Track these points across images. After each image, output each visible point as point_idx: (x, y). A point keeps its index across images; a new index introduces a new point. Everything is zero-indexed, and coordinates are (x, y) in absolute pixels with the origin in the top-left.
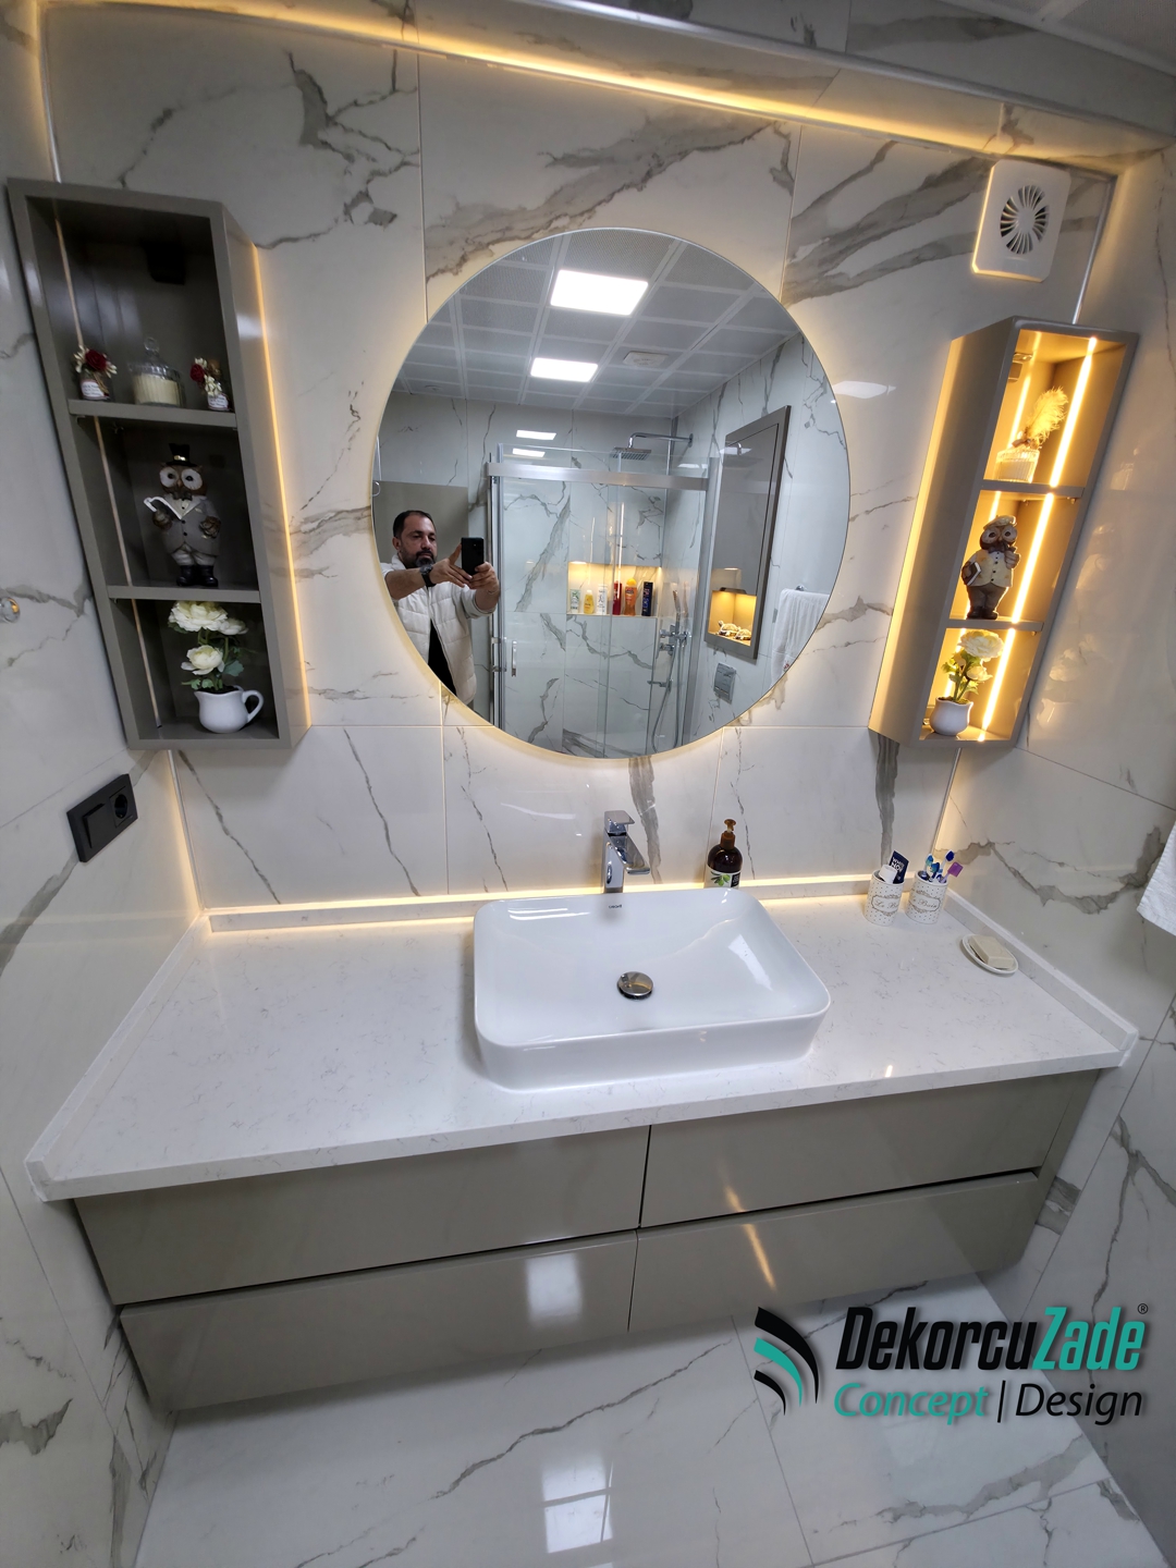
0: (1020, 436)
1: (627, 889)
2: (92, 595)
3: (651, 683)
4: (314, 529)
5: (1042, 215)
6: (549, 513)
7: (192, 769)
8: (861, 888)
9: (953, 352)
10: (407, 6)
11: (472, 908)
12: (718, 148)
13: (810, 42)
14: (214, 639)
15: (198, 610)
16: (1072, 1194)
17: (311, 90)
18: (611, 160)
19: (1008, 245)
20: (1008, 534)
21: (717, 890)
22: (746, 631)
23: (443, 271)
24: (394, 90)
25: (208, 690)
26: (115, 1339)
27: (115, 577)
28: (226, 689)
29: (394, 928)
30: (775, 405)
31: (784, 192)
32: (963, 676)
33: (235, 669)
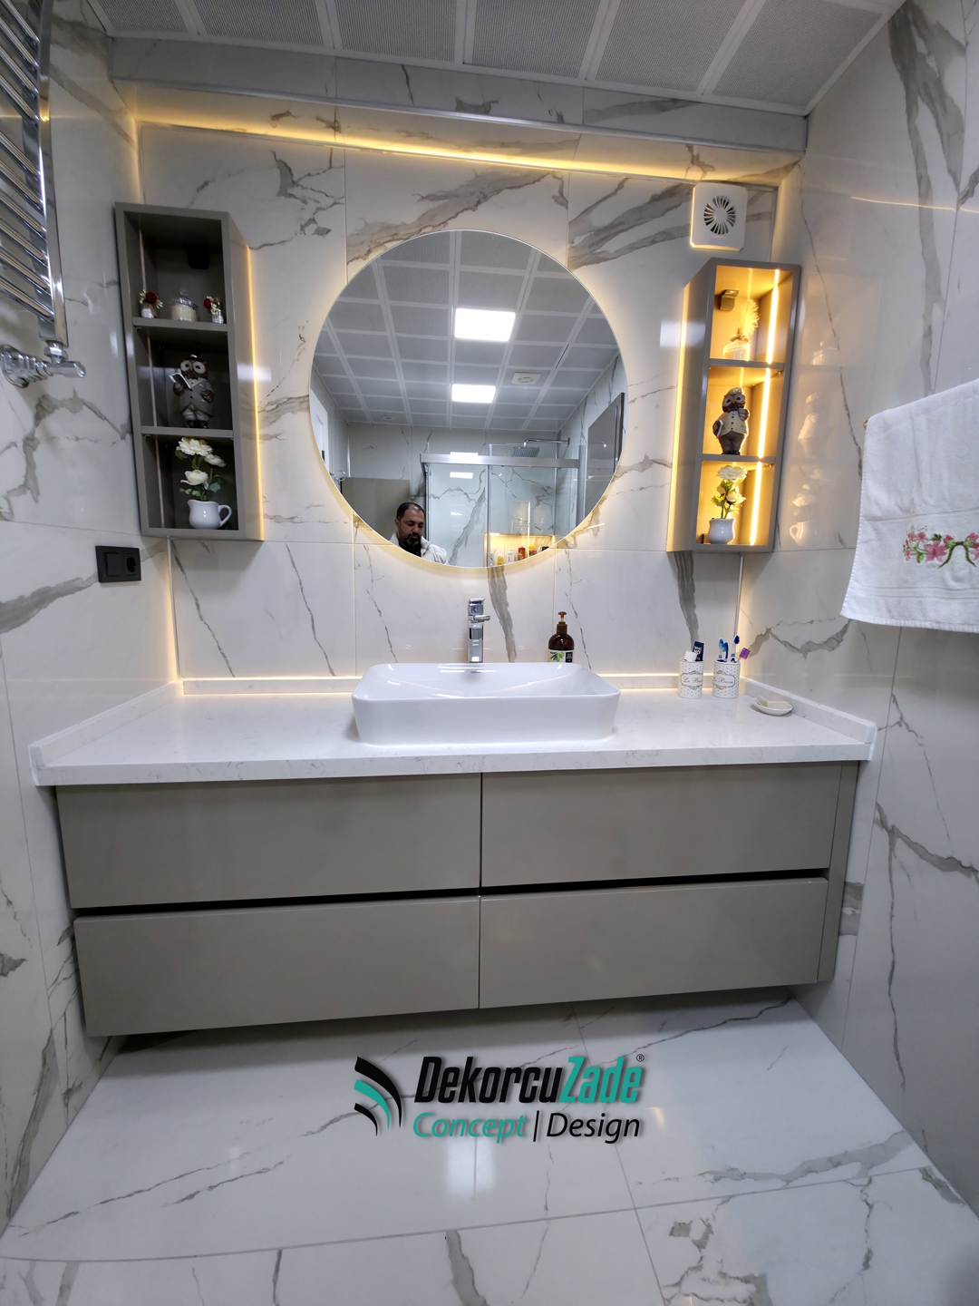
0: (735, 335)
1: (484, 664)
2: (132, 433)
4: (273, 410)
5: (731, 212)
6: (470, 500)
7: (182, 570)
9: (686, 293)
10: (336, 121)
12: (520, 187)
13: (561, 120)
15: (194, 442)
16: (859, 890)
17: (285, 169)
18: (456, 196)
19: (712, 230)
20: (739, 399)
23: (357, 258)
24: (331, 167)
25: (195, 497)
26: (67, 943)
27: (147, 421)
28: (208, 500)
29: (315, 696)
30: (616, 394)
31: (564, 208)
32: (725, 501)
33: (216, 487)
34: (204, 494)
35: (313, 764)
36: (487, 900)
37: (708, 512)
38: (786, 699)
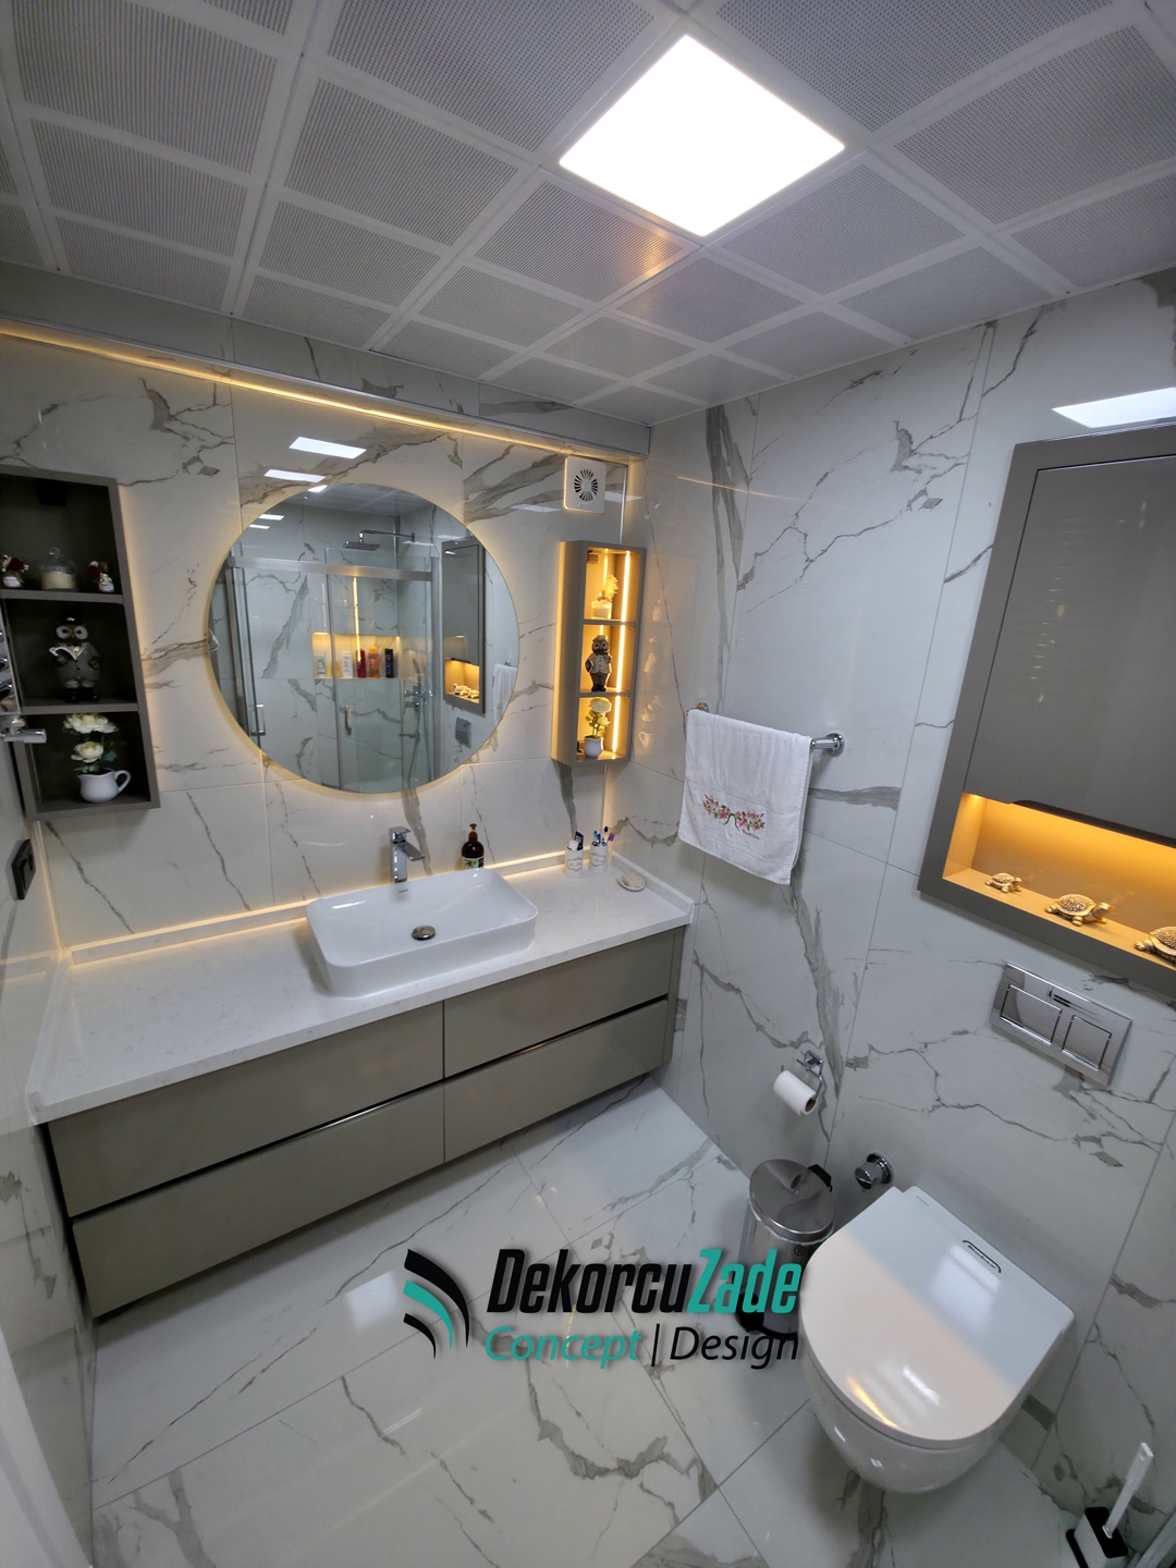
0: (600, 595)
1: (408, 881)
3: (402, 735)
4: (163, 656)
5: (595, 484)
6: (287, 590)
7: (57, 835)
8: (561, 860)
9: (562, 548)
11: (300, 911)
12: (417, 444)
13: (461, 411)
14: (95, 737)
15: (89, 719)
17: (159, 400)
19: (581, 497)
20: (606, 645)
21: (469, 870)
22: (474, 691)
23: (252, 501)
24: (215, 404)
25: (93, 773)
28: (101, 771)
29: (235, 936)
31: (458, 467)
32: (595, 722)
33: (112, 756)
34: (101, 767)
35: (310, 1031)
36: (448, 1086)
37: (585, 730)
38: (639, 875)
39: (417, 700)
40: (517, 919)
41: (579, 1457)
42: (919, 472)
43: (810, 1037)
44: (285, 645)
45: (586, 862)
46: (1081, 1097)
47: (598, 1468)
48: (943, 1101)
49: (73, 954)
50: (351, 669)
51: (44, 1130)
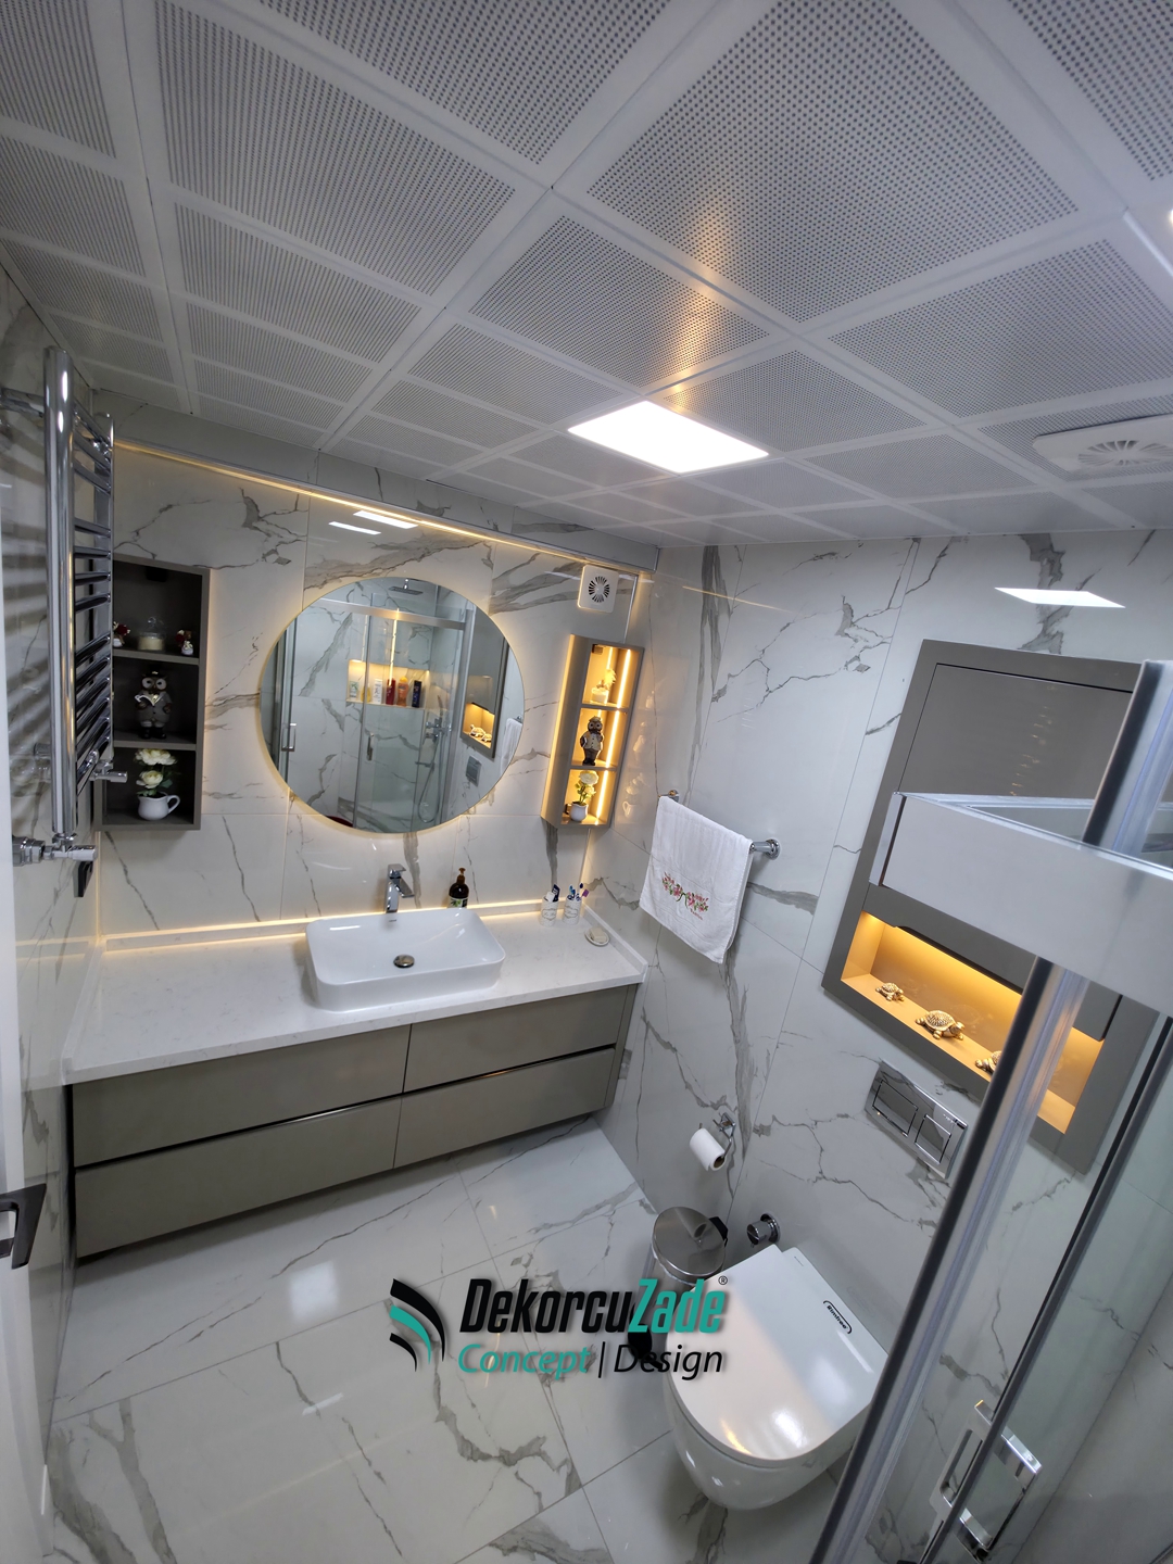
0: (600, 684)
1: (399, 911)
3: (418, 763)
4: (222, 704)
5: (607, 588)
7: (112, 841)
8: (538, 907)
9: (571, 640)
11: (302, 927)
12: (459, 547)
13: (495, 527)
14: (158, 767)
15: (156, 753)
17: (251, 505)
18: (405, 548)
19: (593, 598)
20: (600, 727)
21: (454, 909)
22: (488, 736)
23: (313, 586)
24: (296, 510)
25: (148, 796)
28: (158, 795)
29: (243, 943)
31: (489, 569)
32: (582, 791)
33: (168, 783)
34: (158, 792)
35: (294, 1036)
36: (406, 1100)
37: (572, 796)
38: (606, 931)
39: (436, 733)
40: (485, 961)
41: (468, 1441)
42: (856, 641)
43: (728, 1101)
44: (323, 669)
45: (560, 912)
46: (926, 1185)
47: (482, 1453)
48: (825, 1174)
49: (108, 941)
50: (380, 695)
51: (68, 1089)
